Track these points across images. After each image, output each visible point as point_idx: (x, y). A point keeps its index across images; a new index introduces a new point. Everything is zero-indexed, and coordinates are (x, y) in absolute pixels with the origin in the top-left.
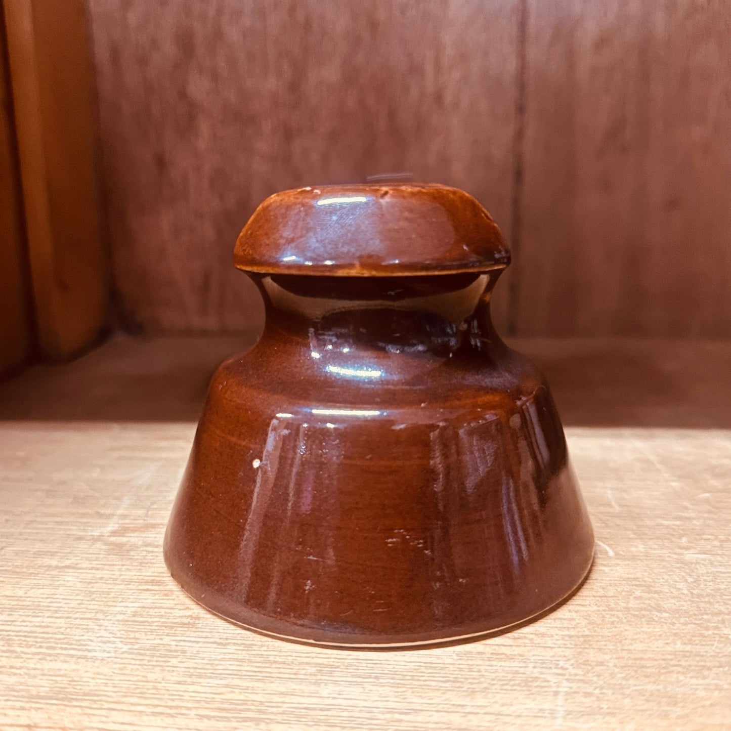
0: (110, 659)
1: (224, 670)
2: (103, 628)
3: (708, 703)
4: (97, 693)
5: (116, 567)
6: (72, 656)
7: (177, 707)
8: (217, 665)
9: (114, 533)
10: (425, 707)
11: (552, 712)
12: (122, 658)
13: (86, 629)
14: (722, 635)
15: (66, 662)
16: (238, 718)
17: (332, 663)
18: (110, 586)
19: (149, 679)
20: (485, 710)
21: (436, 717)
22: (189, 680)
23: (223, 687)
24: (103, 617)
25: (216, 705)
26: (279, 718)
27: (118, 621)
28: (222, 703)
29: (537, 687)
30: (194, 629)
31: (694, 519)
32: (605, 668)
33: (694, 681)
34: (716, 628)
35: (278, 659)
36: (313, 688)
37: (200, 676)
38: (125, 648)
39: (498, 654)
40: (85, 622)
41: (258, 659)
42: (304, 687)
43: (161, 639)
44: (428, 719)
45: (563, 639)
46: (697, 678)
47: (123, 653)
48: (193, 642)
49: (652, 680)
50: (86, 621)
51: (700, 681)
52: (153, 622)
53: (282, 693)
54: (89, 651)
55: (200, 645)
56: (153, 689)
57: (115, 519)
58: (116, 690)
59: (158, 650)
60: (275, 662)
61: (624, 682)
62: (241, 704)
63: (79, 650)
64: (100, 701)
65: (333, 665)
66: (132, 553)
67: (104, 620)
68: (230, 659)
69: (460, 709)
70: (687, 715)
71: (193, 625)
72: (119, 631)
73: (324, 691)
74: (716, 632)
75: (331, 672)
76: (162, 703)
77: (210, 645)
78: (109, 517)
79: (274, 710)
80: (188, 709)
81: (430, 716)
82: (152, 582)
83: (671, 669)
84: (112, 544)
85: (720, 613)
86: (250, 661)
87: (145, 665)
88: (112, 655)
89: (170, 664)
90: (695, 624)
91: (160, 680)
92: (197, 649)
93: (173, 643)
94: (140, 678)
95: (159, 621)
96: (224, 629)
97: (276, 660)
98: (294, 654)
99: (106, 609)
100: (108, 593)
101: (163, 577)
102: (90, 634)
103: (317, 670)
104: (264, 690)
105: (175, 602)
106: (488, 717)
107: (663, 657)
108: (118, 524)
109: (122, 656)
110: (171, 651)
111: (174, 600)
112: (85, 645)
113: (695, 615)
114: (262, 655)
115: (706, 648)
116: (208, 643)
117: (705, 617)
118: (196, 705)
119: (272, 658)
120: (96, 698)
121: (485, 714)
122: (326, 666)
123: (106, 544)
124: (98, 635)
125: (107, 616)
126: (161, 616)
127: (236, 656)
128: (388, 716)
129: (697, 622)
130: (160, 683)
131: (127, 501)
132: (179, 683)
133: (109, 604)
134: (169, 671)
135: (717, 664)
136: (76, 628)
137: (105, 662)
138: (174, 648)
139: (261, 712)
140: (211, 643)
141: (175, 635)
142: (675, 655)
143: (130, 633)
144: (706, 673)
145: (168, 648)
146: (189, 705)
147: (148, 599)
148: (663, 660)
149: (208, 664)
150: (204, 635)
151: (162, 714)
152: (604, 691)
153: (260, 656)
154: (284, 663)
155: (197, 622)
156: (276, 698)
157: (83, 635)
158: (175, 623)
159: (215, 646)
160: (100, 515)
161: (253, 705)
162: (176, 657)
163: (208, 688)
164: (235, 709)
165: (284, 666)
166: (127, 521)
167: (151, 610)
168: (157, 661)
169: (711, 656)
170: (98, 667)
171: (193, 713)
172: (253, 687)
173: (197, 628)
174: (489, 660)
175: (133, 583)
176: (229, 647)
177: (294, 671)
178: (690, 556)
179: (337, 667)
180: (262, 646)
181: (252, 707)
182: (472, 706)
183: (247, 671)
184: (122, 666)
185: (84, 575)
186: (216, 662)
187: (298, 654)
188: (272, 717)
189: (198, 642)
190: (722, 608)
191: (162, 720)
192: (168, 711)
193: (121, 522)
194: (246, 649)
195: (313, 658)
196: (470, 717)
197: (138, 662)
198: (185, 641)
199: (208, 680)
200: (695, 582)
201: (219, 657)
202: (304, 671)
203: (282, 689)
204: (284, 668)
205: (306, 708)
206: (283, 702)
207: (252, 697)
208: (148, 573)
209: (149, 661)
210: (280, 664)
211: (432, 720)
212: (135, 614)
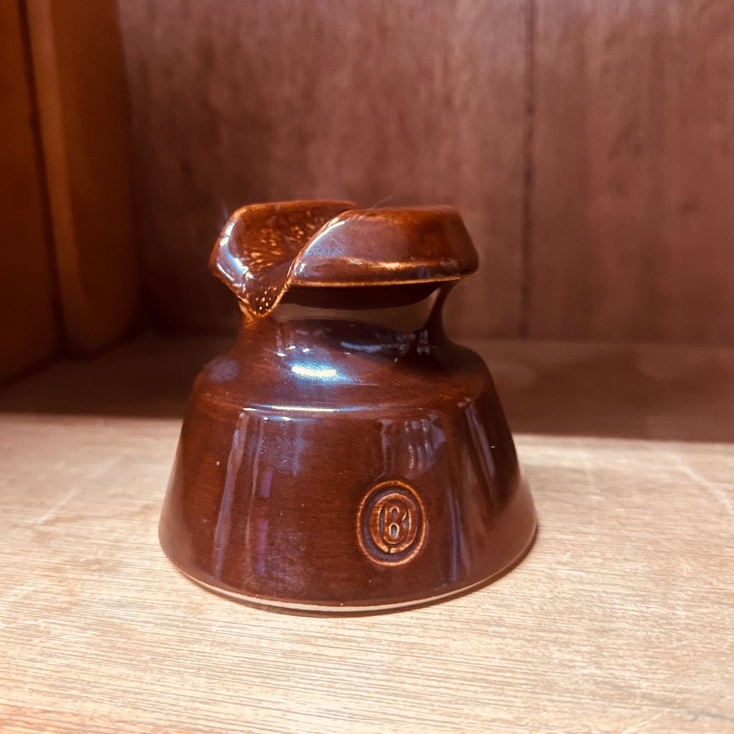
1: (73, 651)
3: (490, 718)
5: (32, 554)
7: (17, 681)
8: (70, 646)
9: (46, 523)
10: (226, 699)
11: (337, 713)
16: (62, 694)
17: (167, 653)
18: (18, 571)
21: (232, 709)
22: (39, 658)
23: (64, 666)
25: (51, 682)
26: (96, 697)
27: (9, 602)
28: (57, 680)
30: (67, 614)
31: (591, 534)
34: (546, 646)
35: (123, 645)
36: (139, 674)
37: (50, 656)
39: (320, 655)
41: (106, 644)
42: (131, 672)
43: (36, 621)
45: (389, 645)
46: (494, 693)
48: (61, 625)
52: (37, 605)
53: (110, 676)
55: (66, 628)
57: (53, 510)
59: (28, 630)
60: (119, 648)
62: (72, 683)
65: (168, 655)
66: (52, 542)
69: (256, 703)
71: (69, 610)
72: (6, 611)
73: (147, 677)
75: (163, 661)
76: (7, 677)
77: (71, 629)
78: (50, 507)
79: (95, 690)
80: (26, 683)
81: (225, 707)
82: (55, 569)
84: (40, 532)
85: (559, 631)
86: (99, 646)
87: (11, 642)
89: (31, 643)
91: (15, 656)
92: (60, 631)
93: (44, 625)
95: (42, 605)
96: (92, 616)
97: (121, 646)
98: (140, 642)
100: (14, 577)
103: (152, 658)
104: (97, 672)
105: (64, 589)
108: (54, 514)
110: (38, 631)
111: (64, 586)
114: (112, 641)
115: (522, 665)
116: (73, 626)
118: (34, 680)
119: (118, 645)
122: (160, 654)
123: (35, 532)
126: (47, 600)
127: (89, 640)
128: (189, 704)
130: (14, 659)
131: (73, 492)
132: (30, 660)
133: (10, 587)
134: (27, 649)
138: (42, 628)
139: (84, 690)
141: (48, 617)
142: (487, 669)
143: (13, 613)
144: (507, 689)
145: (38, 628)
146: (29, 680)
147: (44, 583)
149: (62, 645)
150: (74, 619)
153: (110, 642)
154: (126, 649)
155: (73, 607)
159: (77, 629)
161: (80, 684)
162: (40, 637)
163: (52, 666)
164: (64, 687)
166: (63, 512)
167: (41, 594)
168: (22, 640)
171: (28, 687)
172: (89, 669)
173: (71, 613)
174: (309, 660)
175: (38, 569)
176: (88, 632)
177: (131, 657)
178: (563, 572)
179: (171, 657)
180: (117, 633)
181: (79, 686)
183: (91, 654)
186: (70, 644)
187: (142, 643)
188: (91, 696)
189: (64, 626)
192: (9, 684)
193: (58, 512)
194: (101, 634)
196: (261, 711)
197: (6, 639)
198: (54, 623)
199: (55, 660)
200: (551, 599)
201: (75, 640)
202: (140, 658)
203: (112, 672)
204: (124, 654)
205: (123, 691)
206: (107, 684)
207: (84, 677)
208: (56, 560)
209: (16, 639)
210: (122, 650)
211: (225, 711)
212: (26, 597)
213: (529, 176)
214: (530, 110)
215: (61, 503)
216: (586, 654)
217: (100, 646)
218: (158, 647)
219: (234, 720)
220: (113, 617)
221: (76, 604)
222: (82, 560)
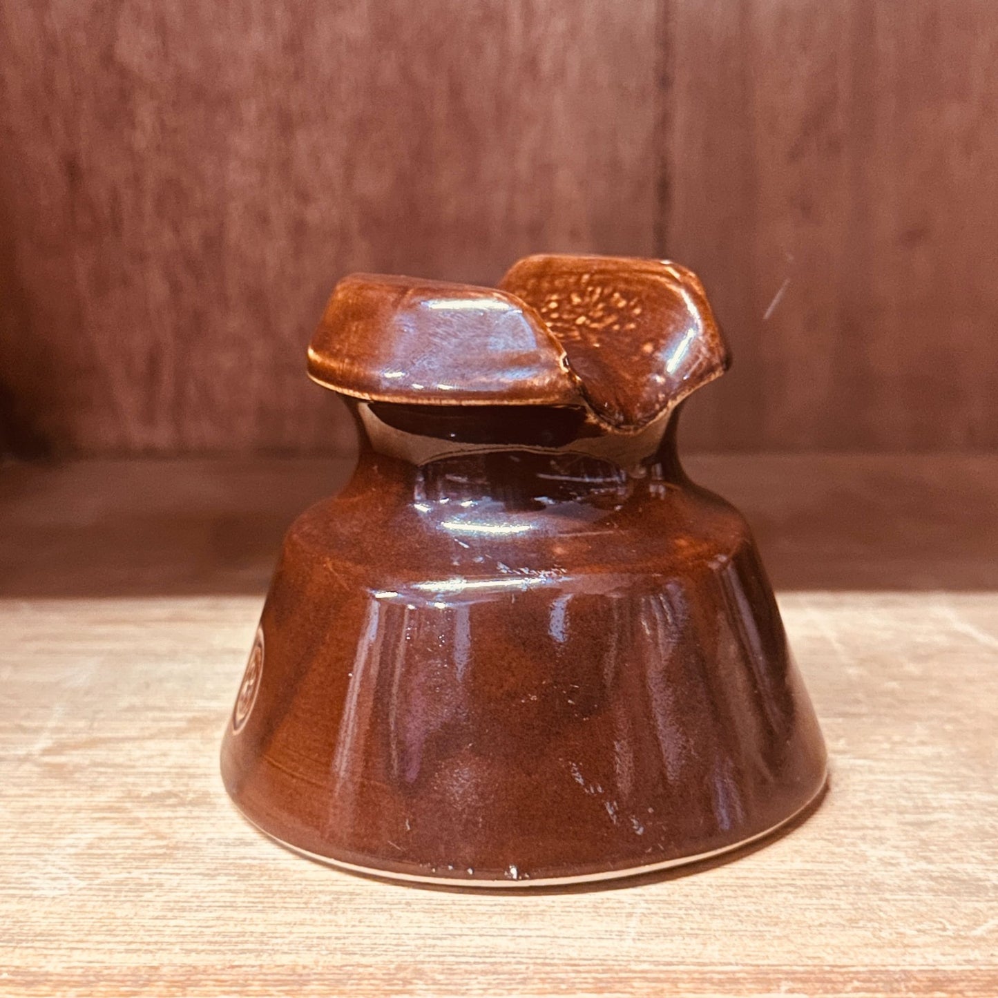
0: (64, 897)
1: (214, 902)
2: (49, 863)
3: (817, 923)
4: (51, 932)
5: (57, 794)
6: (13, 896)
7: (156, 943)
8: (204, 897)
9: (47, 752)
10: (466, 931)
11: (620, 934)
12: (79, 895)
13: (28, 865)
14: (858, 852)
15: (6, 902)
18: (52, 816)
19: (119, 916)
20: (538, 933)
21: (479, 941)
22: (170, 915)
23: (213, 920)
24: (47, 851)
25: (206, 939)
26: (285, 948)
27: (69, 855)
28: (214, 935)
29: (607, 908)
30: (172, 861)
31: (865, 715)
32: (697, 887)
33: (807, 901)
34: (853, 844)
35: (282, 888)
36: (328, 917)
37: (183, 910)
38: (83, 884)
40: (25, 858)
41: (257, 889)
42: (315, 916)
43: (129, 873)
44: (469, 943)
46: (810, 898)
47: (80, 889)
48: (172, 874)
49: (754, 900)
50: (25, 856)
51: (814, 901)
52: (117, 854)
53: (287, 923)
54: (35, 889)
55: (182, 877)
56: (124, 925)
58: (76, 928)
59: (127, 885)
60: (279, 892)
61: (717, 903)
62: (238, 937)
63: (21, 889)
64: (58, 940)
66: (77, 775)
67: (49, 854)
68: (220, 891)
69: (509, 933)
70: (786, 936)
71: (170, 856)
72: (72, 865)
73: (341, 919)
74: (849, 848)
76: (138, 940)
77: (194, 877)
78: (37, 731)
79: (279, 941)
80: (171, 944)
81: (471, 941)
82: (111, 809)
83: (780, 888)
84: (47, 764)
85: (864, 828)
86: (247, 892)
87: (110, 901)
88: (66, 892)
89: (143, 899)
90: (825, 840)
91: (130, 916)
92: (178, 881)
93: (146, 876)
94: (105, 915)
95: (124, 853)
96: (211, 859)
97: (280, 889)
98: (304, 883)
99: (50, 842)
100: (51, 824)
101: (124, 802)
102: (31, 871)
103: (334, 898)
104: (265, 921)
105: (144, 831)
106: (541, 940)
107: (774, 876)
108: (52, 739)
109: (79, 893)
110: (144, 885)
111: (141, 828)
112: (29, 883)
113: (828, 829)
114: (263, 884)
115: (832, 866)
116: (192, 874)
117: (842, 832)
118: (181, 940)
119: (275, 888)
120: (52, 938)
121: (538, 936)
123: (39, 765)
124: (44, 871)
125: (53, 850)
126: (127, 848)
127: (228, 887)
128: (420, 942)
129: (829, 837)
130: (132, 919)
131: (59, 709)
132: (157, 918)
133: (55, 836)
134: (143, 906)
135: (842, 883)
136: (13, 865)
137: (57, 900)
138: (146, 881)
139: (262, 943)
140: (195, 874)
141: (146, 867)
142: (789, 873)
143: (86, 868)
144: (824, 892)
145: (140, 881)
146: (173, 940)
147: (106, 829)
148: (773, 879)
149: (192, 897)
150: (186, 865)
151: (139, 950)
152: (691, 912)
153: (260, 886)
154: (290, 892)
155: (175, 852)
156: (281, 929)
157: (23, 873)
158: (145, 854)
159: (200, 877)
160: (24, 730)
161: (251, 936)
162: (151, 891)
163: (195, 922)
164: (230, 942)
165: (290, 895)
166: (64, 736)
167: (112, 841)
168: (126, 896)
169: (836, 875)
170: (50, 906)
171: (177, 948)
172: (251, 919)
173: (176, 859)
175: (83, 811)
176: (218, 878)
177: (304, 900)
180: (262, 875)
181: (252, 939)
182: (523, 929)
183: (243, 902)
184: (80, 904)
185: (14, 803)
186: (203, 895)
188: (277, 948)
189: (178, 874)
190: (868, 823)
191: (139, 956)
192: (145, 947)
193: (55, 736)
194: (241, 879)
195: (328, 885)
196: (519, 940)
197: (101, 898)
199: (194, 914)
201: (207, 889)
202: (317, 900)
203: (289, 919)
204: (291, 898)
205: (318, 938)
206: (291, 933)
207: (252, 928)
208: (102, 799)
209: (115, 897)
210: (285, 893)
211: (473, 943)
212: (90, 847)
213: (664, 188)
214: (665, 82)
215: (51, 724)
216: (909, 850)
217: (250, 892)
218: (332, 885)
219: (491, 952)
220: (244, 858)
221: (176, 848)
222: (145, 794)
